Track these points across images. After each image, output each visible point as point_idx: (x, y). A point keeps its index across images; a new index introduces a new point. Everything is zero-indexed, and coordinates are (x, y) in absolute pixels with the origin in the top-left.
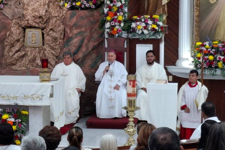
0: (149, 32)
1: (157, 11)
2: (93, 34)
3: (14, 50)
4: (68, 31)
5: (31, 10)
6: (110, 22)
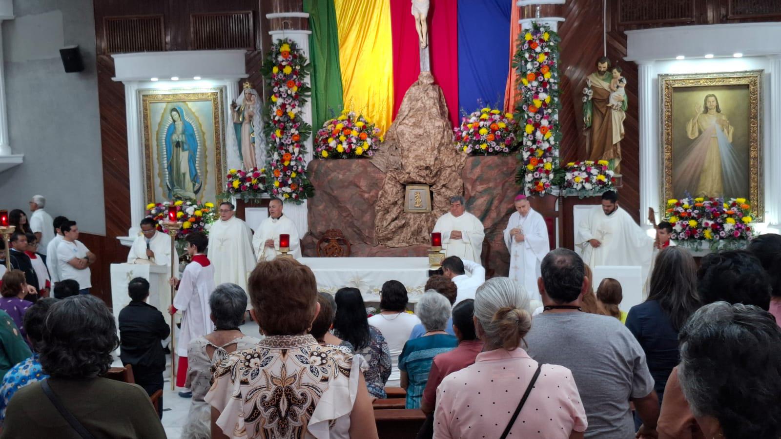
0: (593, 186)
1: (604, 154)
2: (506, 192)
3: (389, 217)
4: (469, 187)
5: (413, 158)
6: (533, 172)
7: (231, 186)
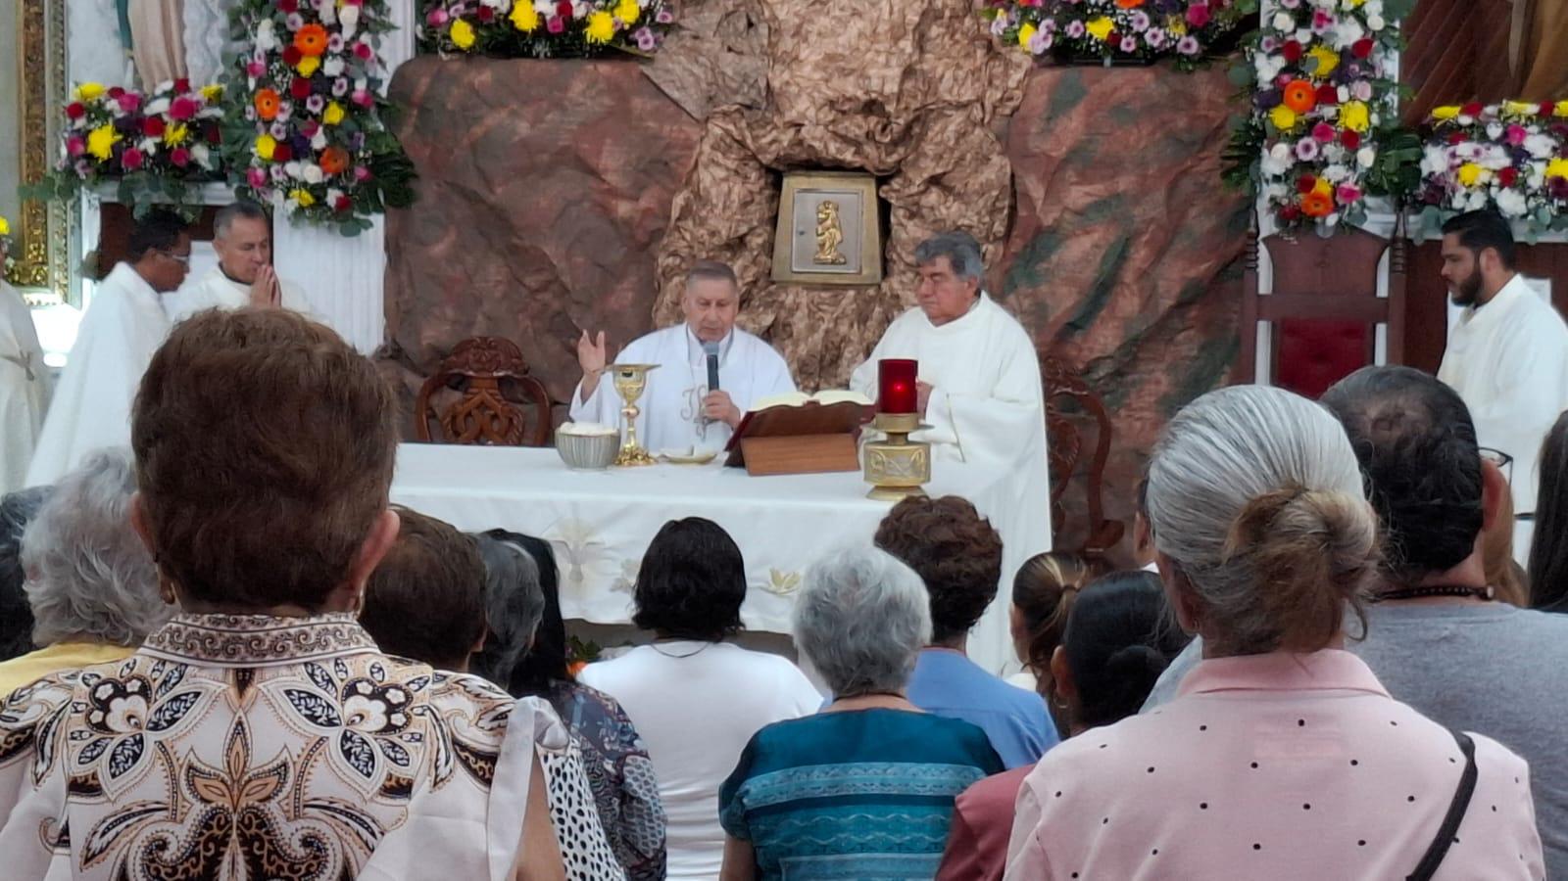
0: (1532, 203)
2: (1183, 215)
4: (1037, 191)
6: (1294, 139)
7: (80, 149)
